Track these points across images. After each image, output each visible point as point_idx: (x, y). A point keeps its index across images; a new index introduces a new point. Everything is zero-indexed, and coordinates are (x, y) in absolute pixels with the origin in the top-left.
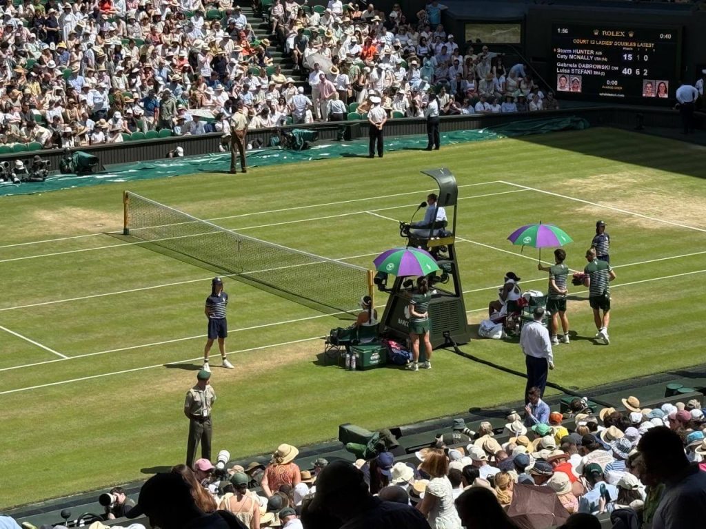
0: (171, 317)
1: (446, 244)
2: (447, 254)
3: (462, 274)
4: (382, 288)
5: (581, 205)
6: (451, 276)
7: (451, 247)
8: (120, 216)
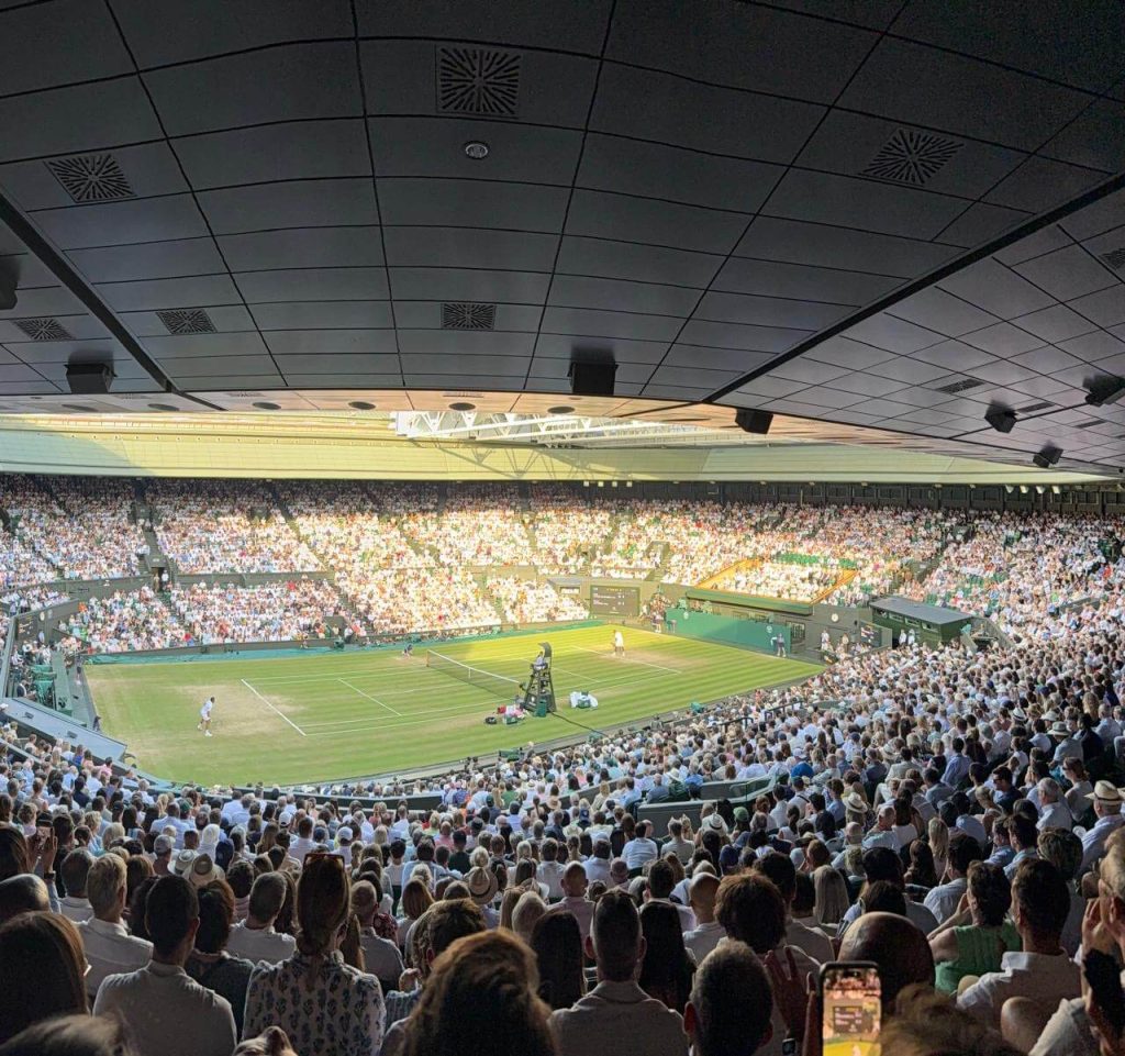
2: (548, 676)
3: (554, 683)
4: (523, 690)
6: (549, 684)
8: (425, 659)
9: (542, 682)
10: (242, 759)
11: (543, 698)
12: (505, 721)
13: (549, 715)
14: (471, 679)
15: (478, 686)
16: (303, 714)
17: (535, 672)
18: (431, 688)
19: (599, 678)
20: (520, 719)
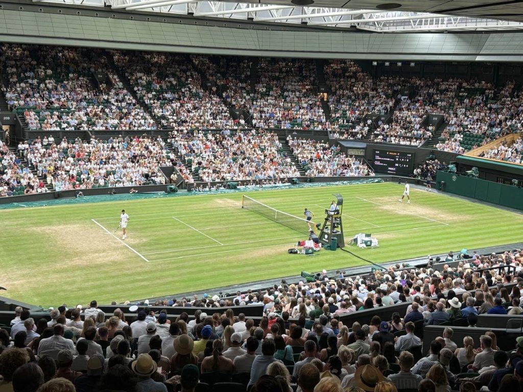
0: (255, 234)
1: (339, 216)
2: (339, 220)
3: (343, 225)
4: (319, 229)
5: (380, 206)
6: (339, 226)
7: (340, 217)
8: (241, 202)
9: (334, 224)
10: (98, 283)
11: (334, 236)
12: (304, 252)
13: (338, 250)
14: (277, 219)
15: (283, 224)
16: (144, 245)
17: (329, 216)
18: (246, 224)
19: (379, 224)
20: (315, 251)
